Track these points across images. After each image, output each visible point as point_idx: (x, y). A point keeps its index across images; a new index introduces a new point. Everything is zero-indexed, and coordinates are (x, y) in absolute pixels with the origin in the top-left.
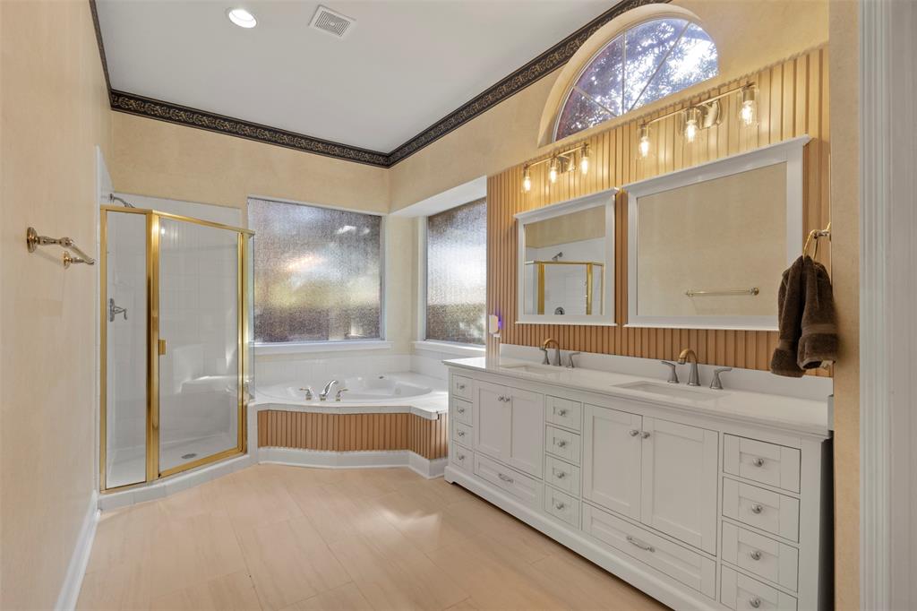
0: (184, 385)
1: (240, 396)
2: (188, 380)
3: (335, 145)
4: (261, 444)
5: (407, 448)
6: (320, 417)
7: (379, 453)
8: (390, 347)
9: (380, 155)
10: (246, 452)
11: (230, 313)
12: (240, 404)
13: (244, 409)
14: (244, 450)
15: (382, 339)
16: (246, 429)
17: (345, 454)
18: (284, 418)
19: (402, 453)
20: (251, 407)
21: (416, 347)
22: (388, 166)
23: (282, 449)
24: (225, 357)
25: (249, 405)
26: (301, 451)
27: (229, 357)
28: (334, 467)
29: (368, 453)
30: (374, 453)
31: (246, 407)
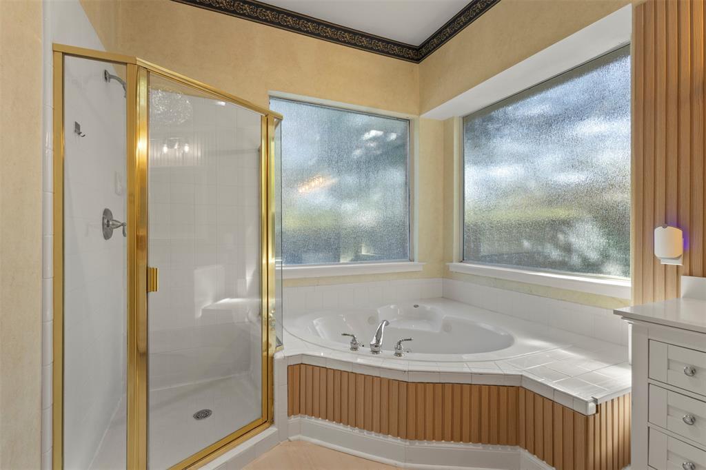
0: (205, 311)
1: (265, 339)
2: (208, 304)
3: (363, 35)
4: (291, 412)
5: (517, 443)
6: (377, 382)
7: (471, 447)
8: (421, 270)
9: (410, 47)
10: (272, 422)
11: (251, 232)
12: (265, 353)
13: (269, 362)
14: (268, 419)
15: (411, 260)
16: (273, 390)
17: (417, 444)
18: (323, 376)
19: (509, 450)
20: (279, 360)
21: (451, 269)
22: (418, 60)
23: (320, 422)
24: (245, 278)
25: (278, 356)
26: (348, 429)
27: (249, 277)
28: (402, 464)
29: (452, 445)
30: (461, 446)
31: (272, 358)
